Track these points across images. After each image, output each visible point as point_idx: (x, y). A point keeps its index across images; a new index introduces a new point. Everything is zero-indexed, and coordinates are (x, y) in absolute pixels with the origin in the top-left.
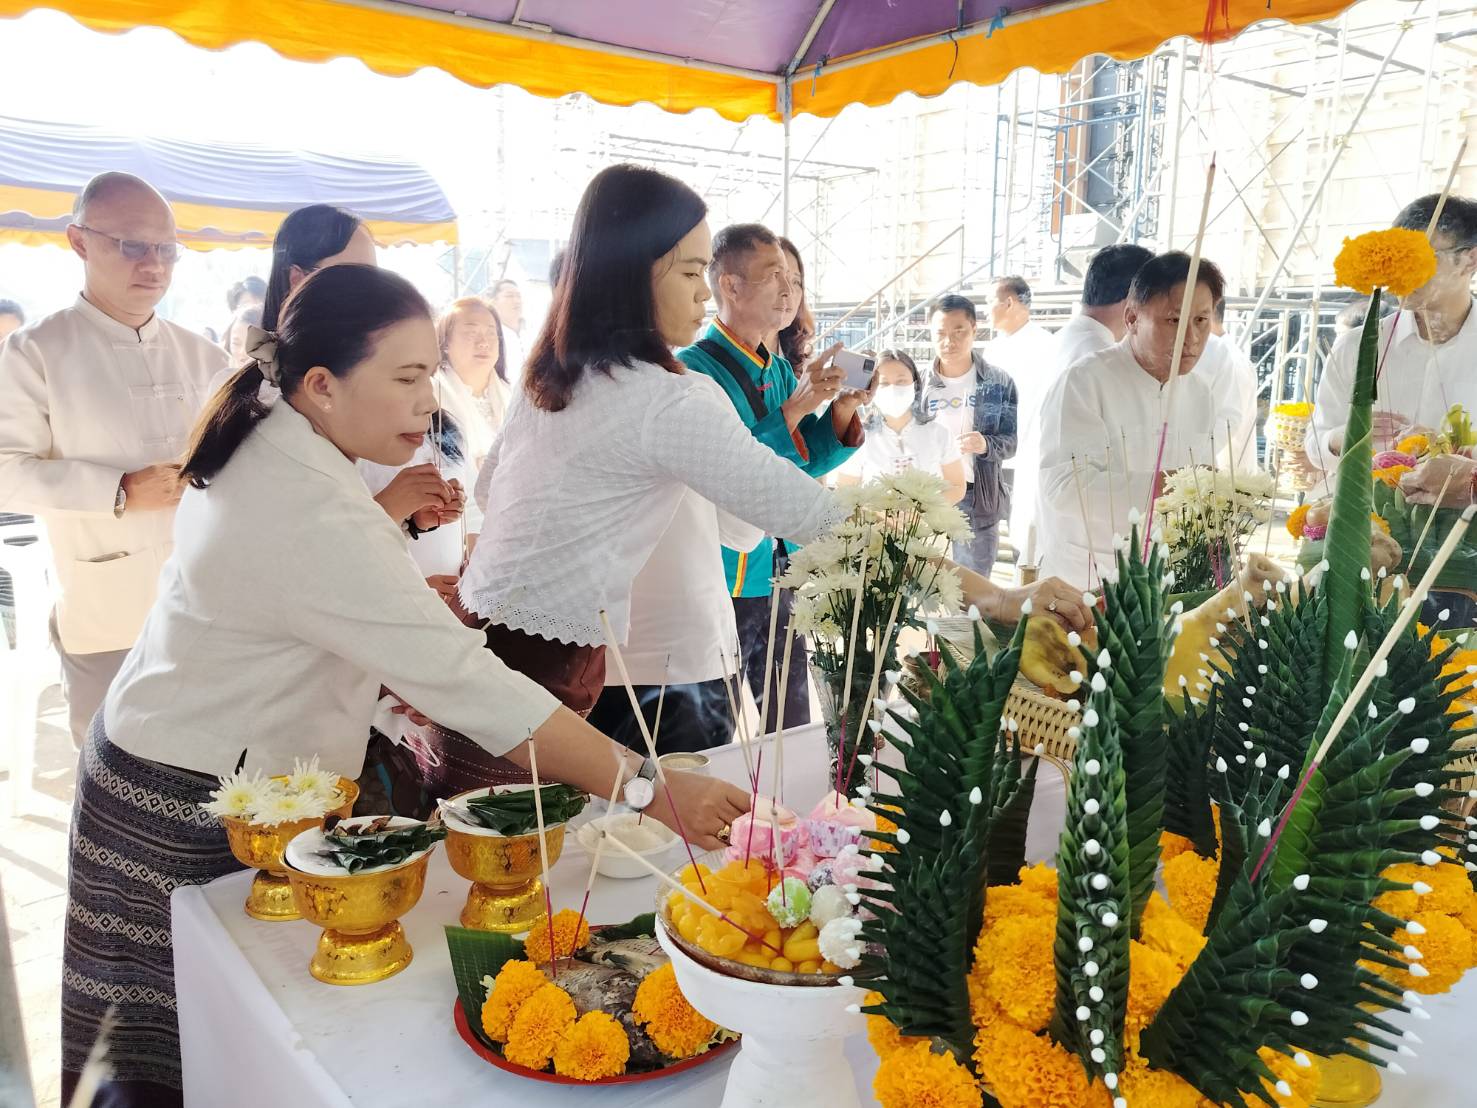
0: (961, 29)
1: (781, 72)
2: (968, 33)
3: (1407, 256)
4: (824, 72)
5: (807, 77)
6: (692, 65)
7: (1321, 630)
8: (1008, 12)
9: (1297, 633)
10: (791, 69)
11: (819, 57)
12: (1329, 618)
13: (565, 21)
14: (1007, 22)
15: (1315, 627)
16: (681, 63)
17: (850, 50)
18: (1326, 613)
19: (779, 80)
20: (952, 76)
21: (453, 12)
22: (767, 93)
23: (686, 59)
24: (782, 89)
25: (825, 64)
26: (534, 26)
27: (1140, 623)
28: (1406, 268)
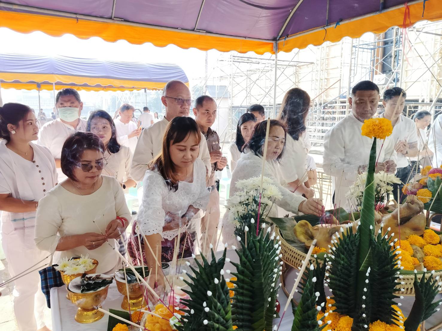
0: (327, 26)
1: (275, 39)
2: (329, 27)
3: (381, 127)
4: (287, 39)
5: (282, 41)
6: (247, 39)
7: (357, 244)
8: (341, 20)
9: (348, 245)
10: (278, 39)
11: (286, 35)
12: (360, 240)
13: (209, 29)
14: (341, 23)
15: (355, 243)
16: (244, 39)
17: (295, 32)
18: (359, 239)
19: (274, 42)
20: (324, 40)
21: (177, 28)
22: (270, 46)
23: (245, 37)
24: (275, 44)
25: (287, 37)
26: (201, 31)
27: (254, 254)
28: (380, 132)
